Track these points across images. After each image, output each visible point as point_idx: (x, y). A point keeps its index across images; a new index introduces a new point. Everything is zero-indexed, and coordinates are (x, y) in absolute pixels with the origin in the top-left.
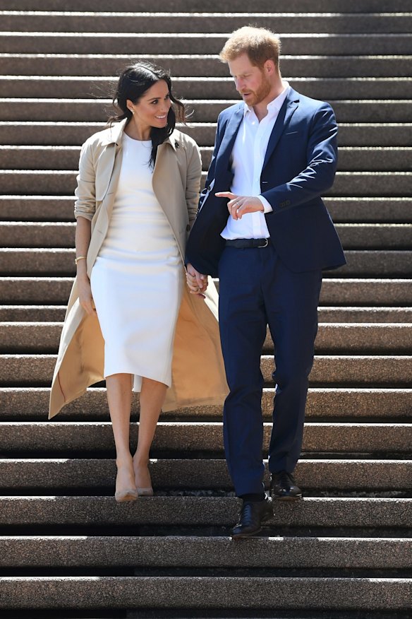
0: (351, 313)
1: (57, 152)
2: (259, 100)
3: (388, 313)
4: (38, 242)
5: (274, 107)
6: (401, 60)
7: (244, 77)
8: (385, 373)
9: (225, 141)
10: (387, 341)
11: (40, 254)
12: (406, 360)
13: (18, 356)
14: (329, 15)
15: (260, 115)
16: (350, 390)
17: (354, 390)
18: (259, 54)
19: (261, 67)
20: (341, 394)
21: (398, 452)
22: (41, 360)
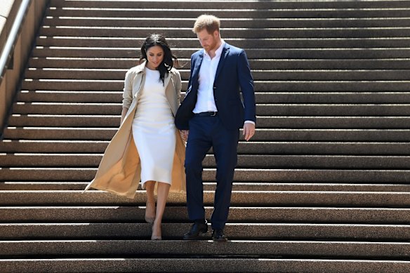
0: (250, 186)
1: (105, 106)
2: (211, 48)
3: (268, 186)
4: (95, 151)
5: (219, 52)
6: (275, 62)
7: (205, 39)
8: (266, 215)
9: (195, 69)
10: (267, 200)
11: (95, 157)
12: (277, 210)
13: (84, 207)
14: (239, 39)
15: (212, 56)
16: (249, 224)
17: (251, 224)
18: (211, 28)
19: (212, 34)
20: (245, 226)
21: (273, 255)
22: (96, 209)
